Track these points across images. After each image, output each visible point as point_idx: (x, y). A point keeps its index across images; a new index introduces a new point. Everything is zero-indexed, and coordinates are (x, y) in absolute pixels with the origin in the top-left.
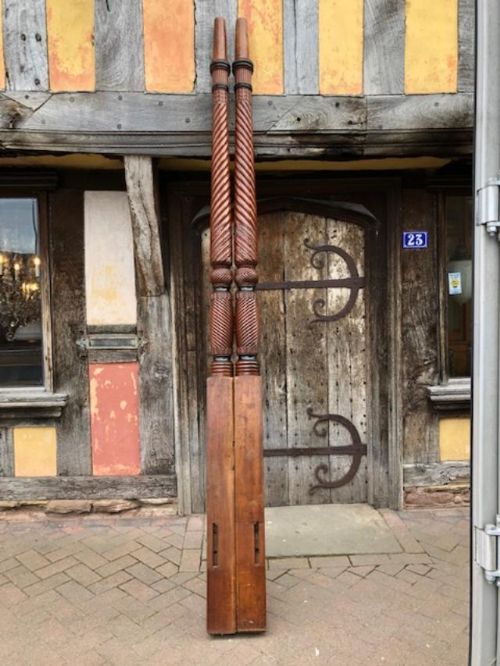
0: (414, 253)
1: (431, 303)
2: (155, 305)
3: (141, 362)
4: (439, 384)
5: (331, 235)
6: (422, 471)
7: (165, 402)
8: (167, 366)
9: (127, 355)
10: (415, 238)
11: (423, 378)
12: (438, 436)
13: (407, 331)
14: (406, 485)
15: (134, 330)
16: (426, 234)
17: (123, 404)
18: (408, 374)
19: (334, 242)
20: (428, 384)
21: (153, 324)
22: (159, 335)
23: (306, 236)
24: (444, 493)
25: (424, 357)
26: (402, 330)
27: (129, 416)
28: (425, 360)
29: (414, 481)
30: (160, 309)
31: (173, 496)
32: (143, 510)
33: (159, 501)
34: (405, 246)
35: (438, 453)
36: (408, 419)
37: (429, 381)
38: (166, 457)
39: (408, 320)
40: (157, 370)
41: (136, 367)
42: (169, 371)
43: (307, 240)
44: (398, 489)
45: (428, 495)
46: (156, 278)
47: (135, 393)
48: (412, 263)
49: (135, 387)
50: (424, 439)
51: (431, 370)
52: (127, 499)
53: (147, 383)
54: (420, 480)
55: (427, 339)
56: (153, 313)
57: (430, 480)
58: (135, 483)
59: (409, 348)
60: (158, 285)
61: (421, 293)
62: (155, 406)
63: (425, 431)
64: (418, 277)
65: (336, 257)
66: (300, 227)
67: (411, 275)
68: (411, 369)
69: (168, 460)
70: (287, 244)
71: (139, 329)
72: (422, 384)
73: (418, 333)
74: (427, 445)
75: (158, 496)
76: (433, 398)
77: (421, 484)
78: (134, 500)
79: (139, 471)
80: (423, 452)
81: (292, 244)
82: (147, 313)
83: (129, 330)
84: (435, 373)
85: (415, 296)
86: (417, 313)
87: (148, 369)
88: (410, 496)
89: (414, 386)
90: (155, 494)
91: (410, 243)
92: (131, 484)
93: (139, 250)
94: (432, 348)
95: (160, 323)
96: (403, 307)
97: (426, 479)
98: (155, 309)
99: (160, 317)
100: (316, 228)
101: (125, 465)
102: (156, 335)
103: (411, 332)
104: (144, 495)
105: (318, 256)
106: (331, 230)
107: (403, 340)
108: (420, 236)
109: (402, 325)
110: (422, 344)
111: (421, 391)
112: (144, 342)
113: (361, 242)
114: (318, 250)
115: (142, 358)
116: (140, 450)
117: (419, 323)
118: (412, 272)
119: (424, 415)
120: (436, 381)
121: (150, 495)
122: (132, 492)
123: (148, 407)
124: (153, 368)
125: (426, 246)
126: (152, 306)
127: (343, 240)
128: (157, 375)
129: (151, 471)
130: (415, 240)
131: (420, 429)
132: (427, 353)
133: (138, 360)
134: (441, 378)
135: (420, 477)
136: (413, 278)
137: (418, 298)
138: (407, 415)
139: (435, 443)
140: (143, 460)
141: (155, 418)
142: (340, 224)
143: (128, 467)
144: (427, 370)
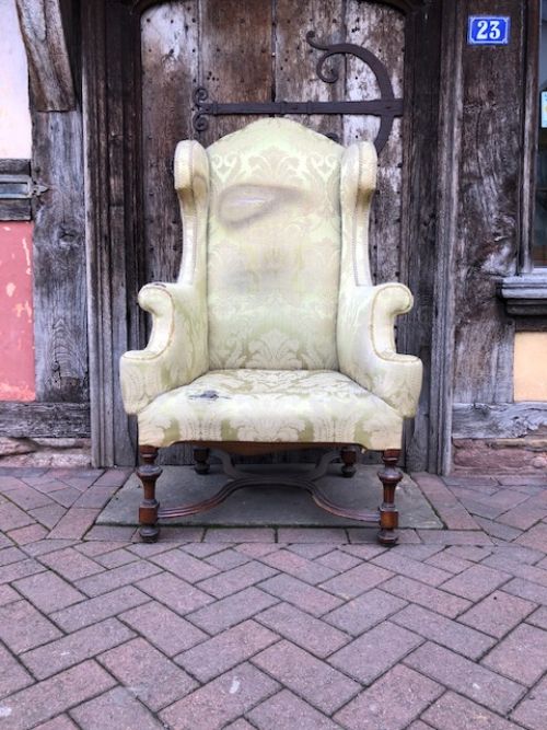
0: (486, 53)
1: (509, 139)
2: (61, 127)
3: (38, 220)
4: (517, 274)
5: (351, 26)
6: (482, 413)
7: (74, 289)
8: (78, 230)
9: (15, 210)
10: (490, 27)
11: (492, 263)
12: (512, 360)
13: (470, 185)
14: (457, 436)
15: (26, 168)
16: (506, 19)
17: (10, 289)
18: (469, 257)
19: (356, 39)
20: (498, 274)
21: (58, 160)
22: (67, 179)
23: (309, 28)
24: (516, 451)
25: (494, 229)
26: (460, 183)
27: (19, 308)
28: (496, 235)
29: (470, 430)
30: (68, 135)
31: (83, 436)
32: (37, 455)
33: (62, 442)
34: (471, 40)
35: (510, 387)
36: (464, 330)
37: (501, 268)
38: (76, 376)
39: (472, 166)
40: (63, 235)
41: (29, 229)
42: (82, 238)
43: (311, 35)
44: (443, 440)
45: (491, 452)
46: (58, 77)
47: (29, 271)
48: (481, 71)
49: (29, 263)
50: (488, 363)
51: (506, 251)
52: (12, 438)
53: (47, 255)
54: (480, 429)
55: (500, 200)
56: (57, 140)
57: (494, 428)
58: (26, 411)
59: (471, 214)
60: (63, 91)
61: (494, 122)
62: (60, 292)
63: (491, 350)
64: (491, 95)
65: (358, 64)
66: (300, 11)
67: (481, 91)
68: (474, 248)
69: (78, 380)
70: (280, 39)
71: (34, 165)
72: (489, 273)
73: (487, 188)
74: (493, 373)
75: (61, 435)
76: (506, 293)
77: (480, 435)
78: (23, 439)
79: (33, 397)
80: (485, 385)
81: (288, 41)
82: (48, 141)
83: (18, 168)
84: (510, 256)
85: (485, 126)
86: (486, 155)
87: (48, 233)
88: (462, 454)
89: (477, 276)
90: (56, 431)
91: (480, 36)
92: (19, 414)
93: (25, 20)
94: (508, 215)
95: (68, 158)
96: (463, 144)
97: (489, 428)
98: (60, 134)
99: (68, 147)
100: (328, 14)
101: (11, 385)
102: (62, 178)
103: (475, 186)
104: (40, 432)
105: (329, 62)
106: (352, 17)
107: (461, 200)
108: (496, 23)
109: (461, 176)
110: (492, 208)
111: (487, 284)
112: (42, 188)
113: (400, 40)
114: (329, 51)
115: (39, 215)
116: (35, 362)
117: (489, 173)
118: (483, 86)
119: (491, 324)
120: (512, 269)
121: (47, 433)
122: (21, 427)
123: (49, 293)
124: (56, 231)
125: (505, 41)
126: (55, 128)
127: (372, 35)
128: (63, 243)
129: (51, 397)
130: (488, 31)
131: (483, 348)
132: (500, 222)
133: (33, 219)
134: (520, 264)
135: (481, 424)
136: (483, 96)
137: (490, 129)
138: (463, 323)
139: (506, 371)
140: (39, 378)
141: (60, 312)
142: (366, 8)
143: (17, 389)
144: (499, 251)
